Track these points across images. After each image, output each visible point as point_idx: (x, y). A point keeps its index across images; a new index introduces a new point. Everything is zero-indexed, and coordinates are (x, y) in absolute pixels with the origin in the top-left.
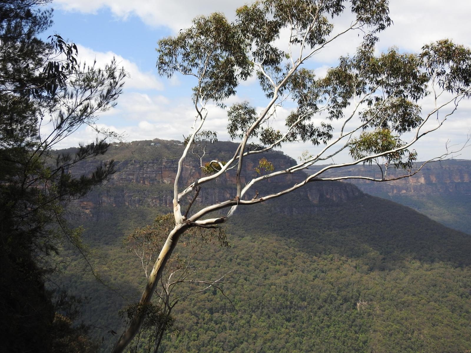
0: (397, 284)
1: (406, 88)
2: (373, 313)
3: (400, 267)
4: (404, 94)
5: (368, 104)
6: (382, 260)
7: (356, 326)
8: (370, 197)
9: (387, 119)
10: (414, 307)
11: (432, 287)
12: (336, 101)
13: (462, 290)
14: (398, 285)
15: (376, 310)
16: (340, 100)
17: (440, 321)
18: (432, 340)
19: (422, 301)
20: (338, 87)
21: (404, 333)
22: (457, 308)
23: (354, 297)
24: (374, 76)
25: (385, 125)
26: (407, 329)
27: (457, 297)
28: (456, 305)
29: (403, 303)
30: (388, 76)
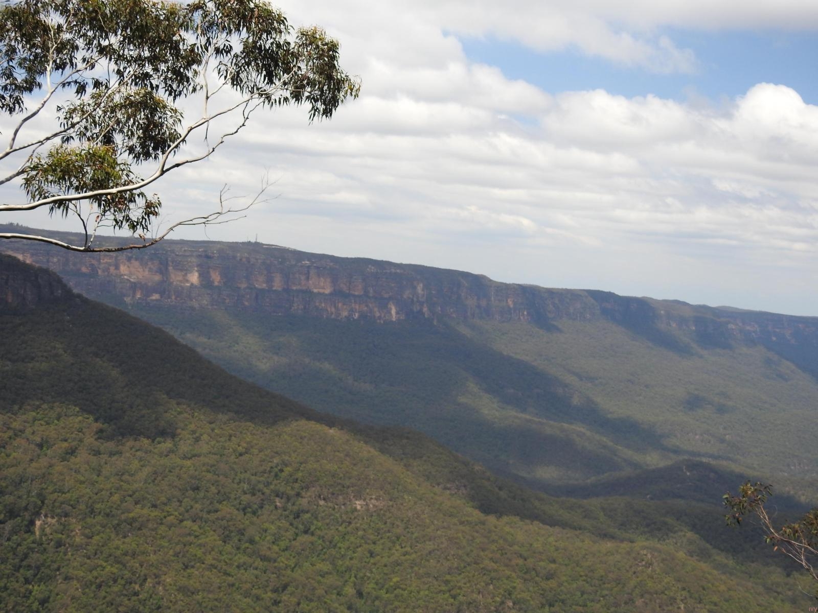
0: (122, 483)
1: (156, 70)
2: (68, 540)
3: (131, 449)
4: (152, 81)
5: (78, 92)
6: (97, 433)
7: (29, 567)
8: (85, 301)
9: (114, 130)
10: (153, 530)
11: (191, 492)
12: (12, 75)
13: (246, 498)
14: (125, 486)
15: (74, 536)
16: (20, 75)
17: (200, 558)
18: (180, 596)
19: (168, 518)
20: (20, 46)
21: (127, 582)
22: (233, 534)
23: (31, 507)
24: (95, 35)
25: (108, 140)
26: (134, 573)
27: (236, 512)
28: (232, 528)
29: (131, 522)
30: (124, 40)
